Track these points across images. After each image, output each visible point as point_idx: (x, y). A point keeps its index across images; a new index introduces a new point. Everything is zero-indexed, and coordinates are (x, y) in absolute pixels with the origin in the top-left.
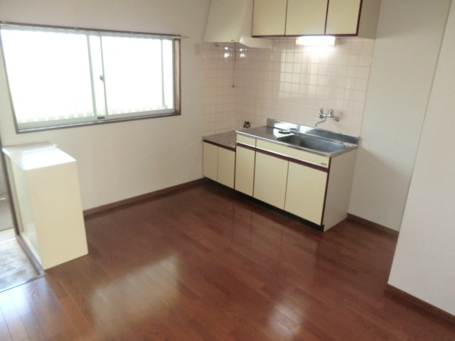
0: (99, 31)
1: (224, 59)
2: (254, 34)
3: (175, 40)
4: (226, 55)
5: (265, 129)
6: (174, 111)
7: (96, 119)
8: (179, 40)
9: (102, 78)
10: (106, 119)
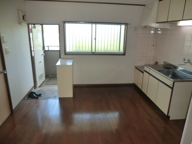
0: (96, 23)
1: (151, 33)
2: (157, 22)
3: (126, 25)
4: (152, 32)
5: (163, 66)
6: (123, 54)
7: (92, 53)
8: (127, 25)
9: (95, 39)
10: (95, 53)
